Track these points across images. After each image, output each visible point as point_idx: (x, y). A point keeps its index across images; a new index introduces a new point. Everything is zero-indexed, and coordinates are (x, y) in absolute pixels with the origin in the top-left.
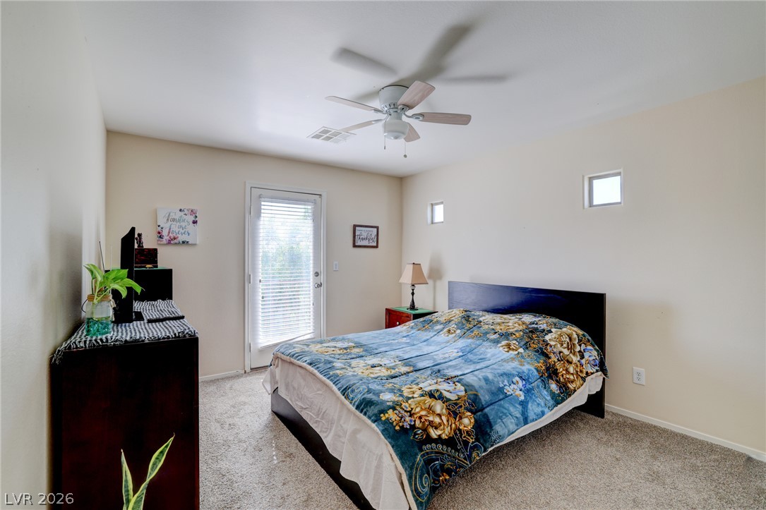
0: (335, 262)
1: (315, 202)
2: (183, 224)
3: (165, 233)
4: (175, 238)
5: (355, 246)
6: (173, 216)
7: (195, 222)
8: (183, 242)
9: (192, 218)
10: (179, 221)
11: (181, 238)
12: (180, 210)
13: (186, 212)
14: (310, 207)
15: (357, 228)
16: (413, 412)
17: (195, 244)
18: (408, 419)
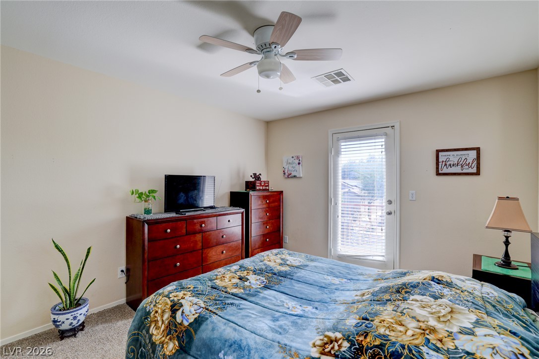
0: (411, 192)
1: (386, 134)
2: (294, 165)
3: (286, 172)
4: (290, 174)
5: (438, 174)
6: (289, 161)
7: (299, 164)
8: (294, 176)
9: (297, 161)
10: (292, 164)
11: (294, 174)
12: (292, 157)
13: (295, 158)
14: (383, 140)
15: (440, 154)
16: (157, 305)
17: (300, 178)
18: (152, 306)
